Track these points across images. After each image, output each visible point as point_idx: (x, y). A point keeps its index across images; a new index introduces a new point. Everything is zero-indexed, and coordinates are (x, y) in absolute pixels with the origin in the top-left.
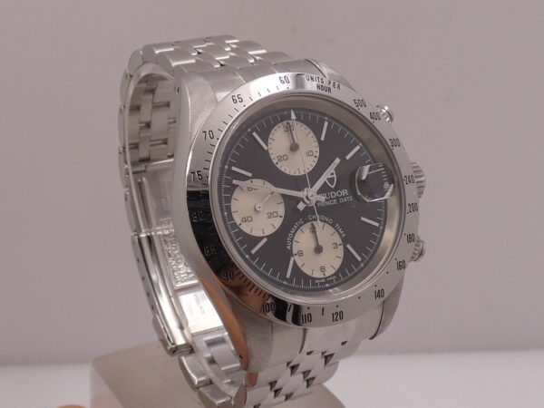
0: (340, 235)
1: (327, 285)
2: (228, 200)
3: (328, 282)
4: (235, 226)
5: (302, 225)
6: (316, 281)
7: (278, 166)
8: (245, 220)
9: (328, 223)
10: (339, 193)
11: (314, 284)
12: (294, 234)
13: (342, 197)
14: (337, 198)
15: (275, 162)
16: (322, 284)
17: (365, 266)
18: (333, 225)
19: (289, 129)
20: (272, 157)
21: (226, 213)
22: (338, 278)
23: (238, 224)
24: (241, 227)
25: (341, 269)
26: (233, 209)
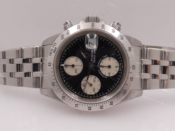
0: (106, 57)
1: (122, 67)
2: (86, 95)
3: (121, 66)
4: (95, 95)
5: (100, 70)
6: (120, 71)
7: (78, 74)
8: (94, 91)
9: (101, 61)
10: (92, 53)
11: (121, 72)
12: (103, 74)
13: (94, 52)
14: (94, 54)
15: (77, 74)
16: (121, 69)
17: (119, 51)
18: (103, 59)
19: (66, 66)
20: (75, 75)
21: (91, 97)
22: (121, 62)
23: (95, 93)
24: (96, 93)
25: (118, 60)
26: (90, 94)
